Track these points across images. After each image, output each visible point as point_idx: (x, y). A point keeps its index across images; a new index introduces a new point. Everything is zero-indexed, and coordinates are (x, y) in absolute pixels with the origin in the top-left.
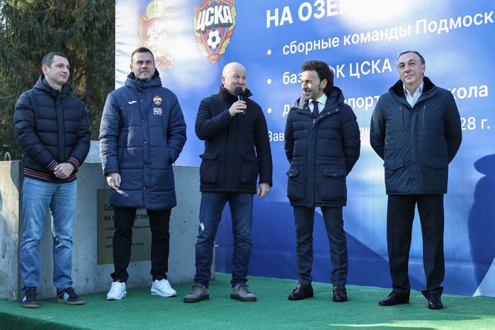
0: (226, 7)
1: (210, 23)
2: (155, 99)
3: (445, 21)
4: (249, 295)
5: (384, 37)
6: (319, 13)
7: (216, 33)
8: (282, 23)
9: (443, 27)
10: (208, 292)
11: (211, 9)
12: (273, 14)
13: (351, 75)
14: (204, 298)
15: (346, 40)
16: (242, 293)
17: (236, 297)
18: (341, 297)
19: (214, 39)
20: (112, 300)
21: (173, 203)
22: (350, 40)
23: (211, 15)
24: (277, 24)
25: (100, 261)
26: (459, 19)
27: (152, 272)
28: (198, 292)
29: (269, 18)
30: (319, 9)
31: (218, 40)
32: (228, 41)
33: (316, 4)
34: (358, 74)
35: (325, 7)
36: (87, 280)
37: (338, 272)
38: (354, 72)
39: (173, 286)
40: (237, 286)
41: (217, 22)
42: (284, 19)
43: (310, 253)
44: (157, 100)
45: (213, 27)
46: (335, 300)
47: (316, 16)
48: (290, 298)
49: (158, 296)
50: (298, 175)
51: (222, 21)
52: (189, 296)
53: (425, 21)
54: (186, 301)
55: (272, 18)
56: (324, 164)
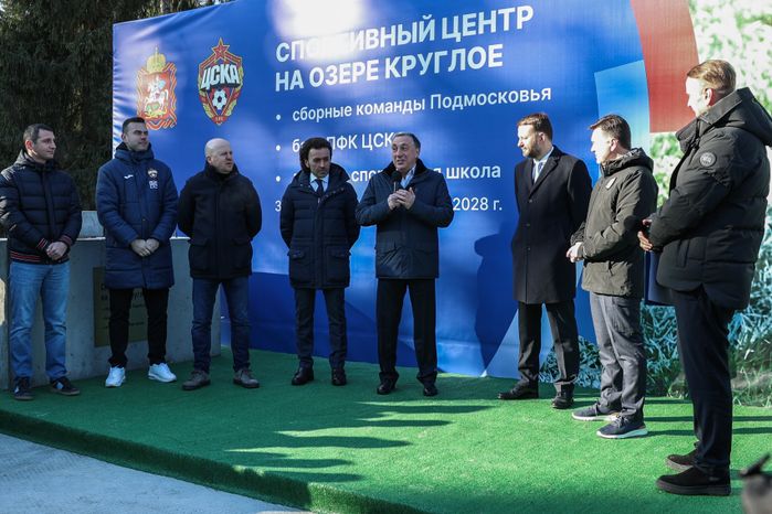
0: (232, 66)
1: (216, 82)
2: (150, 172)
3: (460, 97)
4: (252, 381)
5: (398, 109)
6: (331, 79)
7: (222, 94)
8: (292, 88)
9: (458, 103)
10: (209, 377)
11: (217, 67)
12: (282, 77)
13: (364, 146)
14: (205, 384)
15: (359, 110)
16: (245, 379)
17: (238, 383)
18: (340, 379)
19: (220, 99)
20: (112, 387)
21: (171, 282)
22: (363, 110)
23: (216, 74)
24: (286, 88)
25: (97, 343)
26: (474, 96)
27: (149, 356)
28: (199, 379)
29: (279, 81)
30: (331, 75)
31: (224, 101)
32: (235, 102)
33: (328, 70)
34: (370, 146)
35: (338, 74)
36: (84, 364)
37: (337, 355)
38: (367, 143)
39: (172, 369)
40: (240, 372)
41: (223, 82)
42: (294, 83)
43: (311, 336)
44: (153, 173)
45: (219, 87)
46: (334, 383)
47: (328, 82)
48: (294, 383)
49: (157, 381)
50: (304, 257)
51: (229, 81)
52: (188, 383)
53: (439, 96)
54: (185, 388)
55: (282, 81)
56: (331, 245)
